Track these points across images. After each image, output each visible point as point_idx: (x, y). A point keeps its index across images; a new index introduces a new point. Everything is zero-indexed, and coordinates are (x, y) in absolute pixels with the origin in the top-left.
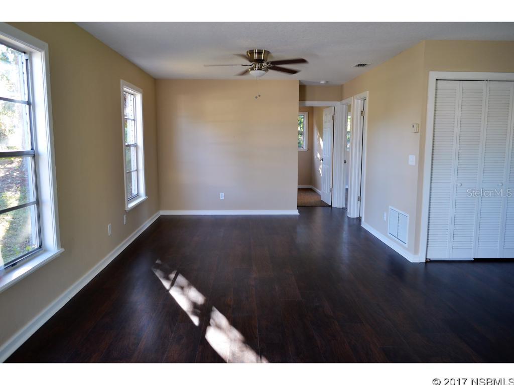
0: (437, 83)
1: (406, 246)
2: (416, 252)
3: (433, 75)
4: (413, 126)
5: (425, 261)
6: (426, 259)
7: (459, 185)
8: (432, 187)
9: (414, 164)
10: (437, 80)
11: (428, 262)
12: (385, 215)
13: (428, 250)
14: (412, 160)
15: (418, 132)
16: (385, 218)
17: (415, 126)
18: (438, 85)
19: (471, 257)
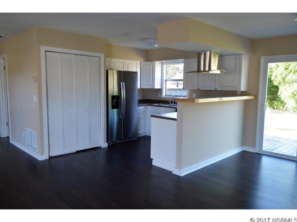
0: (46, 54)
1: (37, 151)
2: (42, 153)
3: (43, 48)
4: (34, 78)
5: (48, 158)
6: (49, 157)
7: (64, 111)
8: (49, 113)
9: (36, 101)
10: (46, 51)
11: (51, 158)
12: (23, 133)
13: (50, 151)
14: (35, 98)
15: (37, 82)
16: (24, 135)
17: (35, 78)
18: (47, 55)
19: (74, 150)
